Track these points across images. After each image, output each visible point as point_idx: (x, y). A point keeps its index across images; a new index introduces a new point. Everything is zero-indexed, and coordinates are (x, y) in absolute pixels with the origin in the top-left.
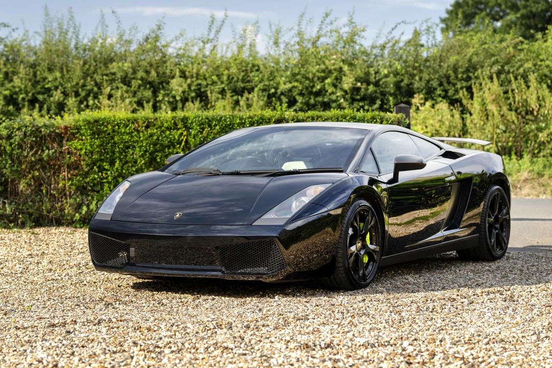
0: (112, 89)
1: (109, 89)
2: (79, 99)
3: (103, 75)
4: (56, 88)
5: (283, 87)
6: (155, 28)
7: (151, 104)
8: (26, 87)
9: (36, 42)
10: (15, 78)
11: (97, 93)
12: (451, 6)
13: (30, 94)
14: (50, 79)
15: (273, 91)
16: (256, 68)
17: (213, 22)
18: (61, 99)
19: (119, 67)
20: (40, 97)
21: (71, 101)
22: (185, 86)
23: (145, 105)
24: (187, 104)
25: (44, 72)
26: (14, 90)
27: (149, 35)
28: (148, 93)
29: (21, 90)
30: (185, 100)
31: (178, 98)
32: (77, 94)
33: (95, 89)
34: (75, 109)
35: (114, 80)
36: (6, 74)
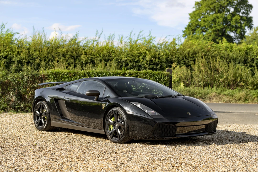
0: (58, 59)
1: (57, 59)
3: (55, 53)
4: (37, 58)
5: (124, 59)
6: (75, 35)
7: (73, 64)
8: (25, 57)
9: (30, 40)
10: (21, 54)
12: (187, 26)
13: (27, 60)
14: (35, 54)
15: (120, 60)
16: (114, 51)
17: (97, 33)
18: (39, 62)
19: (61, 50)
20: (31, 61)
21: (43, 63)
22: (86, 58)
23: (71, 65)
24: (87, 65)
25: (33, 52)
26: (21, 58)
27: (73, 38)
28: (72, 60)
29: (24, 58)
30: (86, 63)
31: (84, 62)
32: (45, 60)
33: (52, 58)
34: (44, 66)
35: (59, 55)
36: (18, 52)
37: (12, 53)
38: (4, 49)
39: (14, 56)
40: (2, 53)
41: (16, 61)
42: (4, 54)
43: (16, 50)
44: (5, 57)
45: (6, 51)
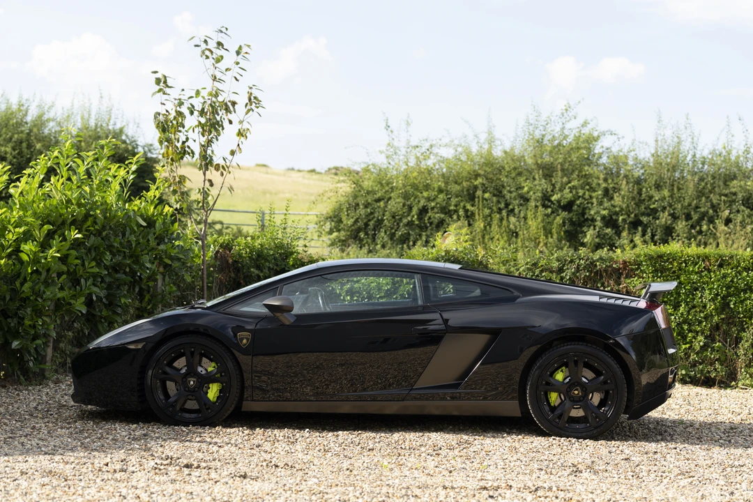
0: (730, 213)
1: (727, 212)
2: (690, 222)
3: (721, 195)
4: (664, 209)
8: (628, 206)
9: (645, 154)
10: (616, 195)
11: (712, 217)
13: (633, 215)
14: (657, 198)
18: (669, 222)
19: (741, 186)
20: (645, 219)
21: (681, 226)
25: (651, 190)
26: (614, 210)
29: (622, 209)
32: (688, 217)
33: (711, 211)
34: (685, 235)
35: (734, 201)
36: (606, 191)
37: (587, 193)
38: (565, 179)
39: (592, 204)
40: (557, 194)
41: (599, 218)
42: (562, 196)
43: (599, 184)
44: (568, 207)
45: (570, 188)
